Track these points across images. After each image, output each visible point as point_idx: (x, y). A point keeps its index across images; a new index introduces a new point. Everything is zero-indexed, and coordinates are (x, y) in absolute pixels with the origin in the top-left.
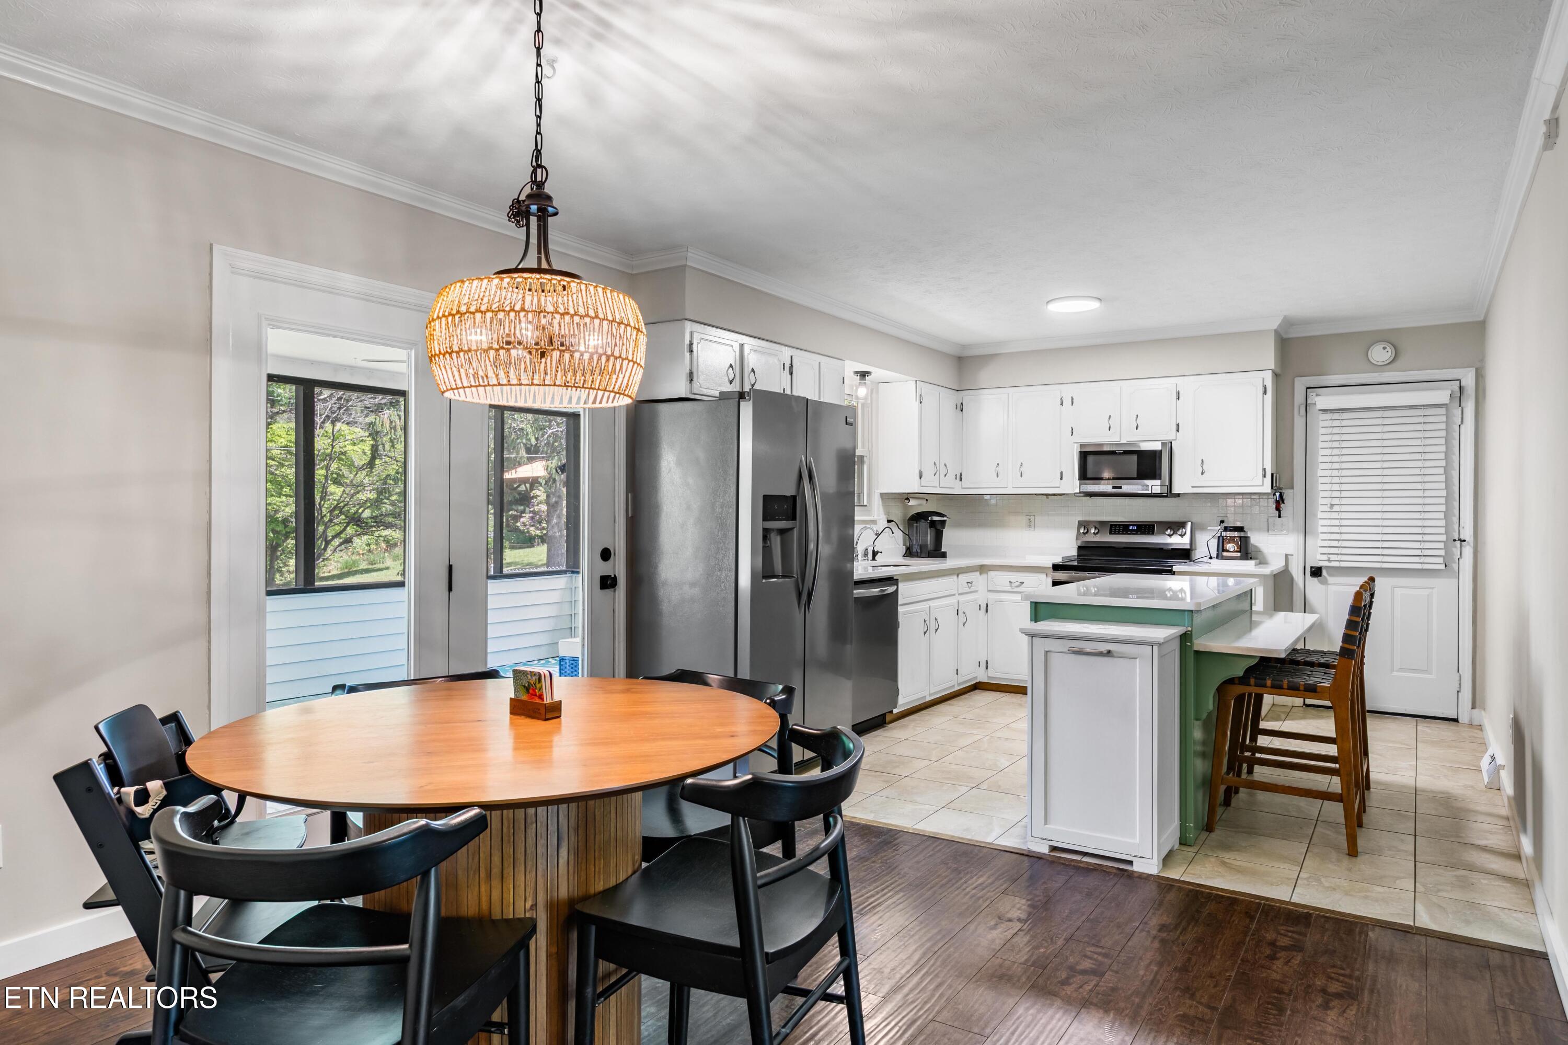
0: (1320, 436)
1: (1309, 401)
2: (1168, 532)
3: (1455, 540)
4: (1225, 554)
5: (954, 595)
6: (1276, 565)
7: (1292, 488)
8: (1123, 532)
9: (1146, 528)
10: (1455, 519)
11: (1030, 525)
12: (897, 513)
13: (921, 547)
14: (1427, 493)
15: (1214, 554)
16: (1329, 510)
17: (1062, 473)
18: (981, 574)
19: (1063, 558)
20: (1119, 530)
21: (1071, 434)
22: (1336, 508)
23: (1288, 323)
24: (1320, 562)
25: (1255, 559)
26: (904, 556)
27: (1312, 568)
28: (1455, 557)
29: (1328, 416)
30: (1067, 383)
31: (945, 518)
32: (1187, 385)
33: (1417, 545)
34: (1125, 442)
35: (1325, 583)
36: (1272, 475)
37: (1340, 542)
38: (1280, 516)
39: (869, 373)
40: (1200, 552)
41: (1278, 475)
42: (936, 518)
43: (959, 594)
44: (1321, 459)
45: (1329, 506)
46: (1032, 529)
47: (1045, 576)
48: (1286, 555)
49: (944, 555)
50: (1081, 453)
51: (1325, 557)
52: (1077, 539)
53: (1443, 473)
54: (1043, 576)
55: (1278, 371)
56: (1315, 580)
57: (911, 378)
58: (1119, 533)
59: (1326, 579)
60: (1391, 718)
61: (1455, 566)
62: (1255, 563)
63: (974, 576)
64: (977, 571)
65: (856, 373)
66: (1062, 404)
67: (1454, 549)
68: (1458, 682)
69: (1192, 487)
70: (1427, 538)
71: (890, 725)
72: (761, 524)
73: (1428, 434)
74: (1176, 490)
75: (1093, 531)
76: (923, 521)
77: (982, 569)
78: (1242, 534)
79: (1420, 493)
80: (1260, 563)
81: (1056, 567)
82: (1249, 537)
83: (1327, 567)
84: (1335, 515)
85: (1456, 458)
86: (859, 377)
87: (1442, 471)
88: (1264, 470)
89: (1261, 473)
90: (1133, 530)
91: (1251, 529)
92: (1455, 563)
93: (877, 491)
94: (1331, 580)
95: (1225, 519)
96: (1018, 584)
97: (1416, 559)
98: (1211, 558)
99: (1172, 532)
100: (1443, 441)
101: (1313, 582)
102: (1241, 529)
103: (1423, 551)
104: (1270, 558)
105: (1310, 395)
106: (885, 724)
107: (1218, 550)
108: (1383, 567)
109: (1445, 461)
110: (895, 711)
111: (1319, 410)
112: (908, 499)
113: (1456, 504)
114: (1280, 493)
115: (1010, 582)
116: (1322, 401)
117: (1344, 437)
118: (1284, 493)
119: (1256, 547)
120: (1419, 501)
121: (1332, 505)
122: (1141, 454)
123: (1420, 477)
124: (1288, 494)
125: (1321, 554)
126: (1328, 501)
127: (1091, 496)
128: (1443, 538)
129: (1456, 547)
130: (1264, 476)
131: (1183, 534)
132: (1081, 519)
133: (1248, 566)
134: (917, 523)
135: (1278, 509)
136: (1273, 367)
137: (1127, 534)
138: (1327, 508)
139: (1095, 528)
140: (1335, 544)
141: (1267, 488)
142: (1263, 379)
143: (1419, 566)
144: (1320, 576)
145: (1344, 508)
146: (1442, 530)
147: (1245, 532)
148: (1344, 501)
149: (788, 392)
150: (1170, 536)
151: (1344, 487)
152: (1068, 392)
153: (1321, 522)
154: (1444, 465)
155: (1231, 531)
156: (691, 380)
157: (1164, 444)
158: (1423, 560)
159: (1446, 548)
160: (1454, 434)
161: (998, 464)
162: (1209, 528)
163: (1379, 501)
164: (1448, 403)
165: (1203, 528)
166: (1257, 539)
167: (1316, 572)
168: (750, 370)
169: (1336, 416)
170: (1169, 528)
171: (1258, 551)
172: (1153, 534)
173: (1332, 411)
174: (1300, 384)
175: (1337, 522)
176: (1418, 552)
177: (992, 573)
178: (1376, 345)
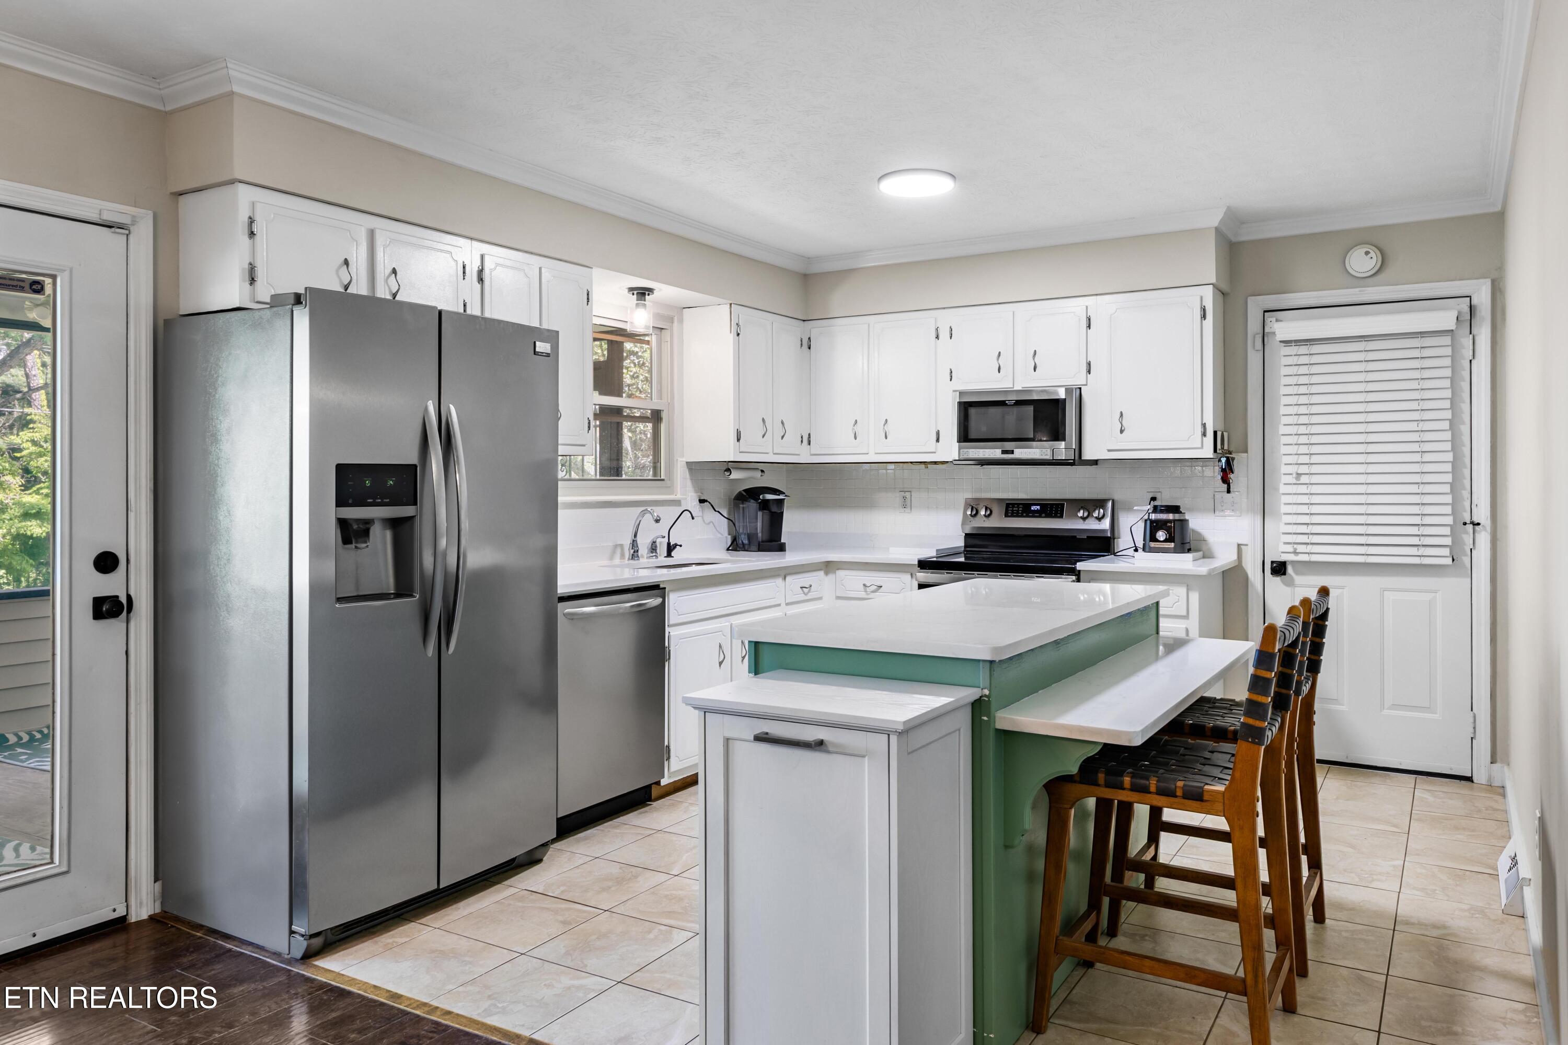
0: (1282, 377)
1: (1266, 331)
2: (1081, 514)
3: (1465, 524)
4: (1153, 544)
5: (779, 605)
6: (1225, 558)
7: (1246, 451)
8: (1022, 513)
9: (1053, 509)
10: (1466, 494)
11: (906, 504)
12: (718, 490)
13: (750, 537)
14: (1427, 457)
15: (1140, 544)
16: (1295, 481)
17: (938, 433)
18: (827, 573)
19: (937, 550)
20: (1018, 511)
21: (949, 378)
22: (1304, 479)
23: (1234, 218)
24: (1282, 555)
25: (1197, 550)
26: (728, 549)
27: (1272, 562)
28: (1465, 547)
29: (1293, 350)
30: (944, 308)
31: (781, 497)
32: (1101, 307)
33: (1414, 530)
34: (1020, 389)
35: (1291, 584)
36: (1215, 433)
37: (1310, 526)
38: (1229, 491)
39: (650, 291)
40: (1123, 542)
41: (1226, 434)
42: (770, 497)
43: (787, 604)
44: (1283, 410)
45: (1294, 475)
46: (908, 510)
47: (910, 576)
48: (1239, 545)
49: (781, 548)
50: (960, 403)
51: (1289, 548)
52: (963, 524)
53: (1448, 428)
54: (906, 577)
55: (1224, 287)
56: (1277, 580)
57: (725, 301)
58: (1017, 516)
59: (1292, 579)
60: (1380, 776)
61: (1467, 560)
62: (1193, 557)
63: (816, 579)
64: (821, 570)
65: (631, 289)
66: (937, 337)
67: (1464, 536)
68: (1472, 726)
69: (1109, 451)
70: (1427, 520)
71: (655, 804)
72: (331, 512)
73: (1427, 374)
74: (1088, 455)
75: (983, 512)
76: (752, 501)
77: (829, 567)
78: (1177, 516)
79: (1417, 457)
80: (1204, 557)
81: (924, 565)
82: (1187, 521)
83: (1293, 562)
84: (1303, 489)
85: (1465, 407)
86: (635, 296)
87: (1446, 425)
88: (1204, 425)
89: (1199, 430)
90: (1037, 511)
91: (1191, 510)
92: (1466, 555)
93: (680, 459)
94: (1298, 579)
95: (1158, 496)
96: (874, 588)
97: (1413, 551)
98: (1136, 550)
99: (1086, 514)
100: (1447, 383)
101: (1274, 582)
102: (1175, 509)
103: (1422, 538)
104: (1217, 550)
105: (1268, 320)
106: (650, 800)
107: (1144, 540)
108: (1367, 561)
109: (1450, 411)
110: (664, 782)
111: (1281, 342)
112: (728, 470)
113: (1467, 472)
114: (1228, 458)
115: (864, 585)
116: (1283, 328)
117: (1315, 379)
118: (1233, 459)
119: (1199, 534)
120: (1416, 468)
121: (1299, 475)
122: (1040, 405)
123: (1418, 434)
124: (1240, 461)
125: (1285, 543)
126: (1292, 469)
127: (982, 465)
128: (1449, 520)
129: (1467, 533)
130: (1204, 434)
131: (1101, 516)
132: (969, 496)
133: (1182, 563)
134: (743, 504)
135: (1225, 480)
136: (1214, 280)
137: (1027, 516)
138: (1291, 479)
139: (986, 509)
140: (1303, 529)
141: (1208, 452)
142: (1201, 298)
143: (1416, 561)
144: (1284, 574)
145: (1315, 479)
146: (1448, 510)
147: (1181, 512)
148: (1315, 469)
149: (474, 310)
150: (1084, 519)
151: (1315, 449)
152: (946, 319)
153: (1285, 499)
154: (1450, 417)
155: (1162, 512)
156: (252, 281)
157: (1069, 391)
158: (1422, 551)
159: (1453, 534)
160: (1463, 373)
161: (856, 421)
162: (1135, 508)
163: (1361, 468)
164: (1454, 328)
165: (1129, 508)
166: (1197, 522)
167: (1279, 569)
168: (389, 270)
169: (1303, 350)
170: (1082, 508)
171: (1201, 539)
172: (1061, 517)
173: (1298, 342)
174: (1255, 306)
175: (1305, 499)
176: (1415, 541)
177: (841, 573)
178: (1358, 247)
